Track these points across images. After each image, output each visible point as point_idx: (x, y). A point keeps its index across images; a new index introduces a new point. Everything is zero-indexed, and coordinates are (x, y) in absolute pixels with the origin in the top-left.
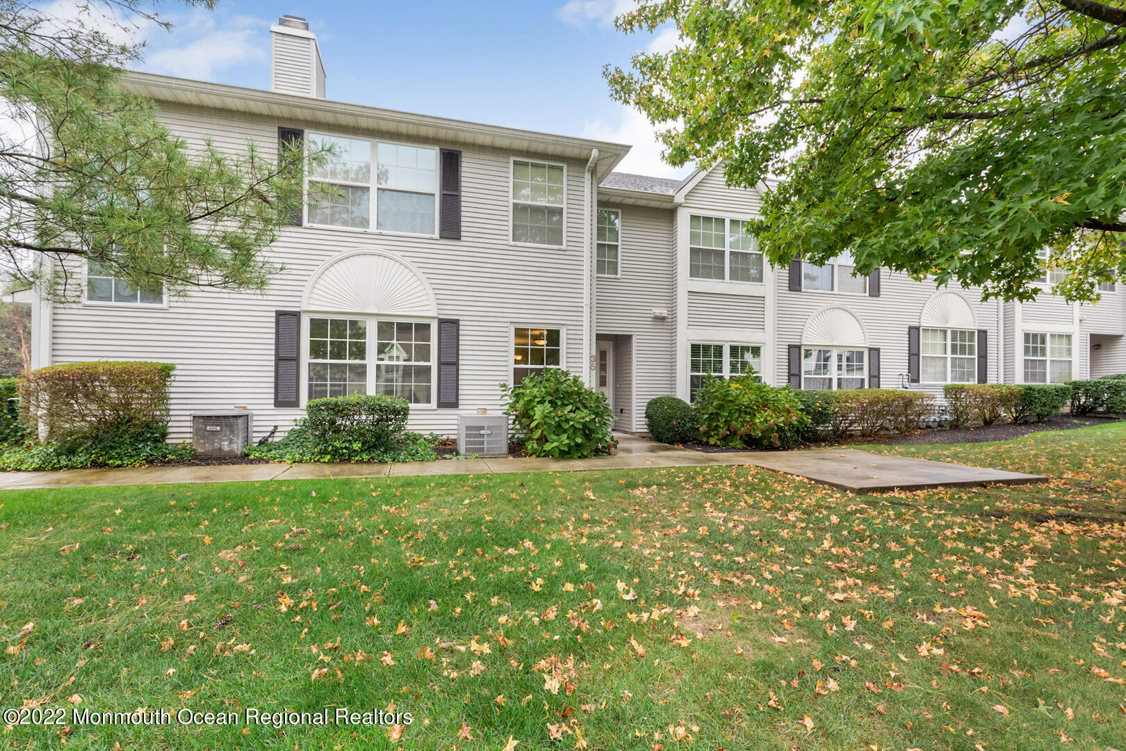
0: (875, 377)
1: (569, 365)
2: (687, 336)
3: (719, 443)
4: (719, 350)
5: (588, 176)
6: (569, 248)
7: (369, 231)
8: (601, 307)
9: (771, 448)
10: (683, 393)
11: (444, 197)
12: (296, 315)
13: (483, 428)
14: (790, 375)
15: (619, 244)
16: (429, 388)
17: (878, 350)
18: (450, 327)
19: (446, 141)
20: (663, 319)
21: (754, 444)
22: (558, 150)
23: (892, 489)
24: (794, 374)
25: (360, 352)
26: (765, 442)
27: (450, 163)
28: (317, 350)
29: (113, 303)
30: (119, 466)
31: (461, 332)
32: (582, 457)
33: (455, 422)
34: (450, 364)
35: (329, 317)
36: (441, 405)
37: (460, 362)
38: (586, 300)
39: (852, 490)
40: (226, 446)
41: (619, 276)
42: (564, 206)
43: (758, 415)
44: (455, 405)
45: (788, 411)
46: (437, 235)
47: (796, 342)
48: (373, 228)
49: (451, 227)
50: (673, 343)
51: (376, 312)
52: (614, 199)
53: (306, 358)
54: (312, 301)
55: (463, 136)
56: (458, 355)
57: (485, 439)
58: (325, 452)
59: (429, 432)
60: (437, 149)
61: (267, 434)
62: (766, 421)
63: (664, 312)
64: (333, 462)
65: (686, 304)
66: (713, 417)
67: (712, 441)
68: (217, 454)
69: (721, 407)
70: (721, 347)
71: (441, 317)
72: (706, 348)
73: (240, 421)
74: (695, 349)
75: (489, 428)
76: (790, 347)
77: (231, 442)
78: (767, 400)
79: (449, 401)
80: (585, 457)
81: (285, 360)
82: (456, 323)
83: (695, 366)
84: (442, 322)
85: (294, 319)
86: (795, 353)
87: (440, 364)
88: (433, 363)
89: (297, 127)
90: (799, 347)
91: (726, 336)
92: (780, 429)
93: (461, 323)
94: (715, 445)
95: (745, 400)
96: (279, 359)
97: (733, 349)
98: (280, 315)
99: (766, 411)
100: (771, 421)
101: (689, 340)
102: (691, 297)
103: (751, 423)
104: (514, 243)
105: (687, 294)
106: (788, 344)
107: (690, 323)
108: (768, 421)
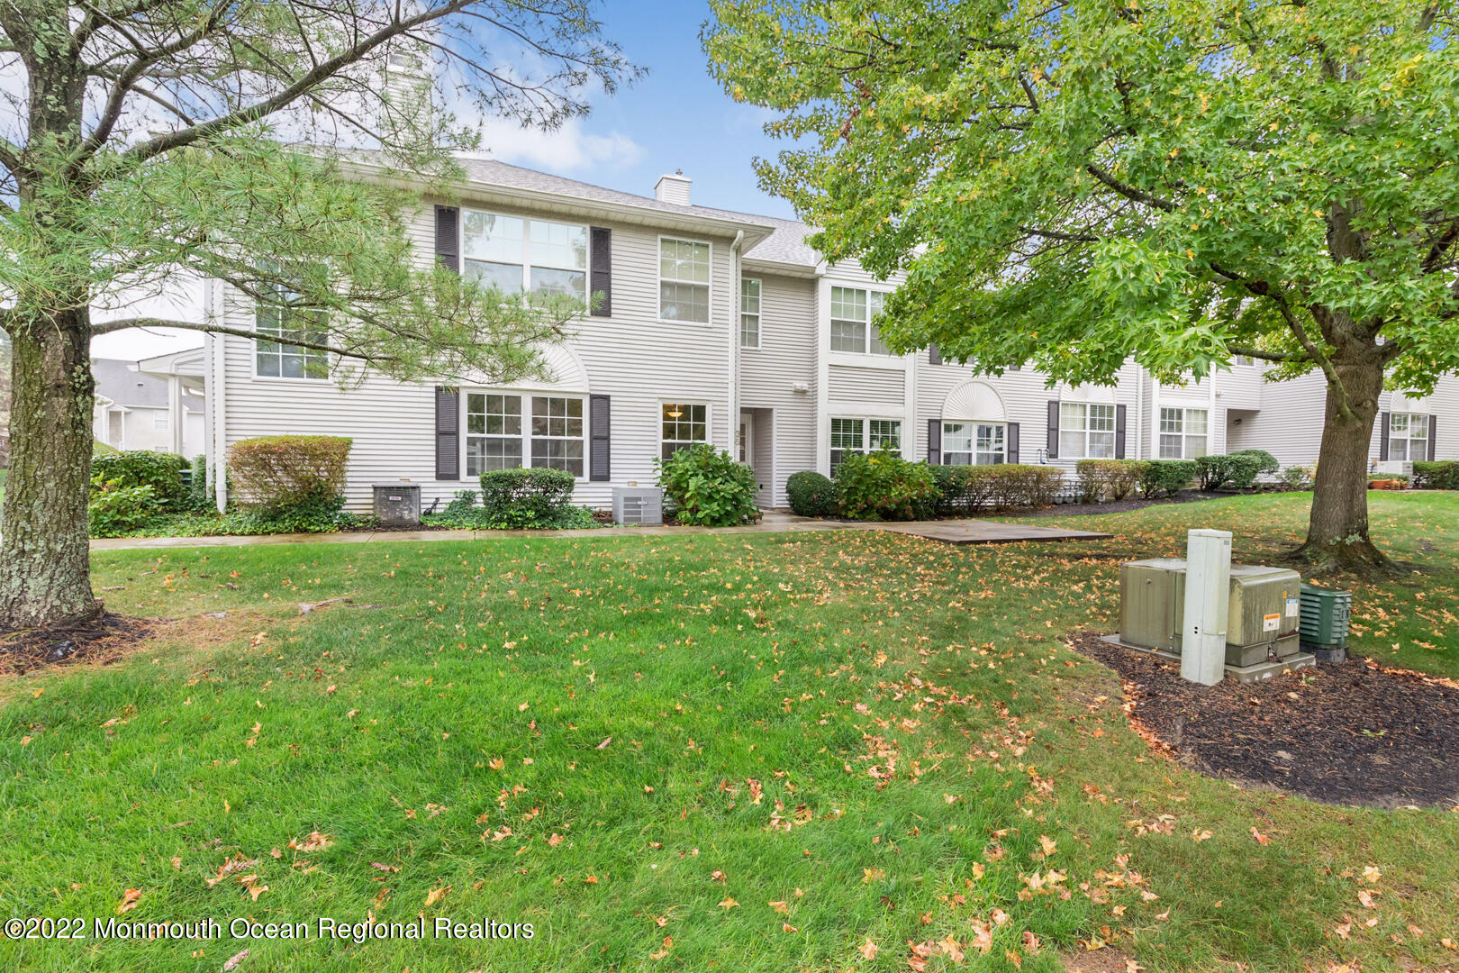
0: (1014, 452)
1: (715, 440)
2: (827, 409)
4: (859, 424)
5: (732, 254)
6: (715, 325)
8: (745, 380)
9: (906, 519)
10: (823, 468)
11: (594, 273)
12: (455, 391)
13: (640, 499)
14: (930, 450)
15: (760, 314)
16: (581, 462)
17: (1017, 425)
18: (601, 402)
19: (596, 220)
20: (804, 392)
21: (888, 515)
22: (704, 230)
23: (985, 542)
24: (933, 448)
25: (515, 426)
26: (900, 514)
27: (601, 239)
28: (475, 424)
29: (281, 378)
30: (320, 531)
31: (611, 408)
32: (733, 525)
33: (610, 494)
34: (602, 439)
35: (485, 393)
36: (593, 478)
37: (611, 437)
38: (731, 377)
39: (954, 543)
40: (406, 515)
41: (759, 348)
42: (710, 284)
43: (893, 489)
44: (606, 478)
45: (922, 485)
46: (588, 312)
47: (935, 416)
50: (813, 417)
51: (531, 387)
52: (754, 269)
53: (464, 433)
55: (612, 216)
56: (609, 430)
57: (642, 509)
58: (500, 520)
59: (582, 505)
60: (588, 227)
61: (431, 506)
62: (900, 494)
63: (804, 385)
64: (508, 529)
65: (827, 378)
66: (852, 491)
67: (850, 515)
68: (398, 522)
69: (859, 482)
70: (861, 422)
71: (592, 393)
72: (847, 423)
73: (416, 492)
74: (835, 423)
75: (645, 499)
76: (930, 421)
77: (411, 511)
78: (902, 474)
79: (601, 474)
80: (734, 525)
81: (445, 435)
82: (607, 398)
83: (835, 441)
84: (593, 397)
85: (453, 395)
86: (934, 425)
87: (592, 438)
88: (585, 437)
89: (453, 205)
90: (939, 422)
91: (866, 411)
92: (913, 502)
93: (611, 399)
94: (854, 516)
95: (882, 475)
96: (440, 434)
97: (874, 424)
98: (440, 390)
99: (902, 485)
100: (905, 494)
101: (829, 414)
102: (832, 371)
103: (886, 497)
104: (662, 321)
105: (828, 367)
106: (926, 418)
107: (831, 397)
108: (902, 494)
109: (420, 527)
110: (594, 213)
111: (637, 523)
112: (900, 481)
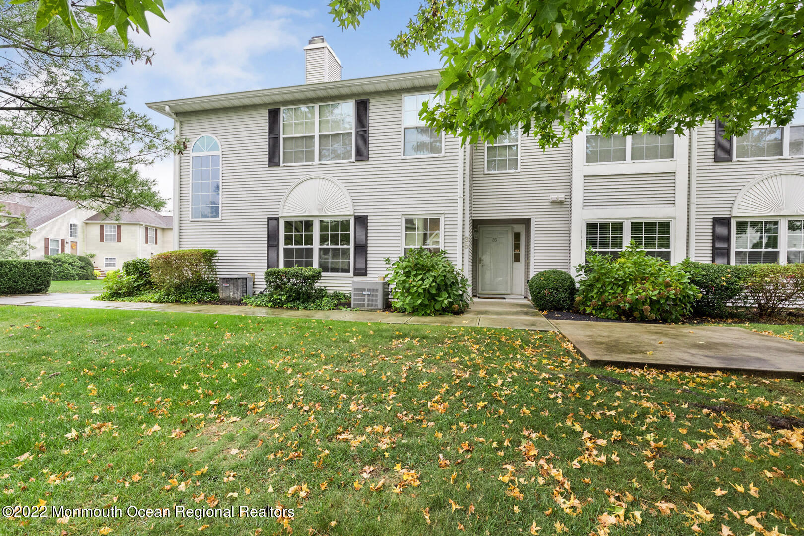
1: (446, 245)
2: (582, 215)
3: (594, 312)
4: (618, 227)
6: (447, 155)
7: (314, 163)
9: (644, 319)
10: (576, 268)
11: (358, 132)
12: (277, 219)
13: (364, 290)
14: (714, 249)
15: (519, 143)
16: (349, 262)
18: (362, 221)
19: (360, 94)
22: (435, 81)
24: (720, 247)
25: (309, 240)
26: (636, 314)
27: (362, 108)
28: (288, 240)
29: (201, 219)
30: (185, 303)
31: (369, 224)
32: (425, 315)
33: (351, 285)
34: (362, 246)
35: (294, 220)
36: (355, 274)
37: (368, 245)
38: (460, 194)
39: (588, 361)
40: (232, 295)
41: (518, 170)
43: (630, 288)
44: (364, 274)
46: (353, 159)
47: (725, 214)
48: (316, 161)
49: (362, 153)
50: (569, 223)
51: (317, 214)
53: (282, 246)
54: (285, 211)
55: (368, 89)
56: (367, 240)
57: (366, 298)
58: (270, 301)
59: (348, 292)
60: (354, 101)
61: (262, 290)
62: (637, 293)
65: (582, 188)
67: (588, 310)
68: (228, 299)
69: (597, 280)
70: (621, 224)
71: (356, 215)
72: (604, 226)
73: (239, 281)
74: (591, 227)
75: (368, 290)
76: (715, 220)
77: (234, 293)
78: (644, 273)
79: (361, 272)
80: (429, 315)
81: (272, 246)
82: (365, 218)
83: (591, 242)
84: (357, 218)
85: (276, 222)
86: (723, 226)
87: (356, 246)
88: (351, 246)
89: (277, 107)
90: (728, 220)
92: (652, 303)
93: (369, 218)
94: (591, 314)
95: (620, 274)
96: (269, 246)
97: (636, 227)
98: (269, 220)
99: (644, 284)
100: (644, 293)
101: (584, 220)
102: (586, 181)
103: (622, 295)
104: (404, 157)
105: (582, 178)
106: (712, 217)
107: (585, 204)
108: (640, 294)
109: (239, 303)
110: (355, 90)
111: (362, 308)
112: (642, 280)
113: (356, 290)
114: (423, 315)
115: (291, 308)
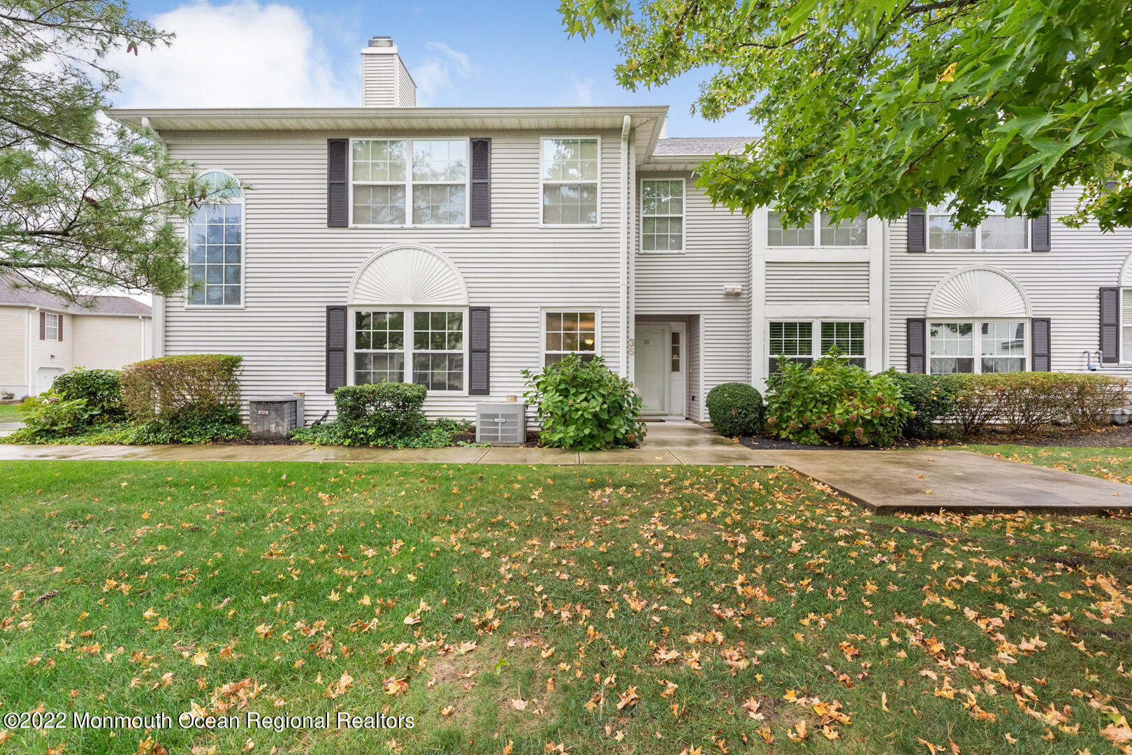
0: (1043, 355)
1: (605, 350)
2: (764, 313)
3: (791, 437)
4: (806, 328)
5: (624, 145)
6: (604, 225)
7: (404, 226)
8: (641, 284)
9: (855, 445)
10: (759, 380)
11: (474, 185)
12: (344, 309)
13: (497, 416)
14: (910, 355)
15: (684, 215)
16: (461, 375)
17: (1047, 321)
18: (481, 315)
19: (477, 130)
20: (737, 295)
21: (835, 440)
22: (589, 123)
24: (915, 353)
25: (397, 341)
26: (847, 438)
27: (480, 150)
28: (361, 342)
29: (206, 306)
30: (191, 443)
31: (491, 320)
32: (594, 449)
33: (475, 409)
34: (481, 350)
35: (372, 310)
36: (473, 392)
37: (491, 349)
38: (623, 280)
39: (871, 508)
40: (273, 428)
41: (683, 251)
42: (598, 181)
43: (838, 405)
44: (486, 392)
45: (880, 401)
46: (467, 225)
47: (918, 315)
48: (409, 222)
49: (481, 215)
50: (748, 321)
51: (411, 303)
52: (675, 167)
53: (352, 349)
54: (357, 296)
55: (490, 123)
56: (488, 342)
57: (500, 427)
58: (346, 436)
59: (461, 419)
60: (468, 139)
61: (320, 418)
62: (847, 412)
63: (738, 287)
64: (353, 446)
65: (763, 277)
66: (786, 406)
67: (784, 435)
68: (266, 435)
69: (794, 396)
70: (810, 325)
71: (472, 305)
72: (791, 327)
73: (286, 406)
74: (775, 328)
75: (503, 416)
76: (912, 321)
77: (277, 425)
78: (852, 387)
79: (481, 388)
80: (598, 449)
81: (335, 350)
82: (486, 310)
83: (775, 347)
84: (473, 310)
85: (342, 313)
86: (916, 328)
87: (472, 351)
88: (465, 351)
89: (343, 137)
90: (924, 320)
91: (816, 312)
92: (867, 423)
93: (491, 310)
94: (787, 440)
95: (824, 387)
96: (330, 351)
97: (827, 328)
98: (330, 309)
99: (852, 400)
100: (856, 412)
101: (767, 318)
102: (769, 269)
103: (828, 415)
104: (544, 226)
105: (764, 265)
106: (906, 317)
107: (768, 299)
108: (851, 412)
109: (287, 440)
110: (471, 123)
111: (494, 442)
112: (849, 395)
113: (483, 416)
114: (591, 450)
115: (383, 447)
